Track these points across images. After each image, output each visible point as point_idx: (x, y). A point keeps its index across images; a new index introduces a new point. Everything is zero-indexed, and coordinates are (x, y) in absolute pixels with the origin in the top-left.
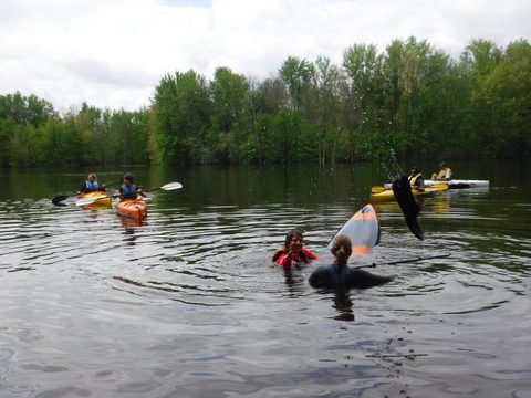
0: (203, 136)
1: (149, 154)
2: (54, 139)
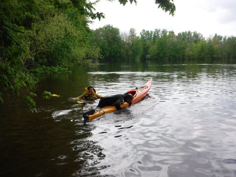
2: (202, 49)
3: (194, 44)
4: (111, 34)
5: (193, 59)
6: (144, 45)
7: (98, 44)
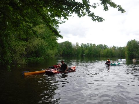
0: (136, 52)
1: (125, 55)
2: (108, 52)
3: (104, 50)
4: (68, 44)
5: (104, 56)
6: (82, 49)
7: (62, 49)
